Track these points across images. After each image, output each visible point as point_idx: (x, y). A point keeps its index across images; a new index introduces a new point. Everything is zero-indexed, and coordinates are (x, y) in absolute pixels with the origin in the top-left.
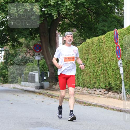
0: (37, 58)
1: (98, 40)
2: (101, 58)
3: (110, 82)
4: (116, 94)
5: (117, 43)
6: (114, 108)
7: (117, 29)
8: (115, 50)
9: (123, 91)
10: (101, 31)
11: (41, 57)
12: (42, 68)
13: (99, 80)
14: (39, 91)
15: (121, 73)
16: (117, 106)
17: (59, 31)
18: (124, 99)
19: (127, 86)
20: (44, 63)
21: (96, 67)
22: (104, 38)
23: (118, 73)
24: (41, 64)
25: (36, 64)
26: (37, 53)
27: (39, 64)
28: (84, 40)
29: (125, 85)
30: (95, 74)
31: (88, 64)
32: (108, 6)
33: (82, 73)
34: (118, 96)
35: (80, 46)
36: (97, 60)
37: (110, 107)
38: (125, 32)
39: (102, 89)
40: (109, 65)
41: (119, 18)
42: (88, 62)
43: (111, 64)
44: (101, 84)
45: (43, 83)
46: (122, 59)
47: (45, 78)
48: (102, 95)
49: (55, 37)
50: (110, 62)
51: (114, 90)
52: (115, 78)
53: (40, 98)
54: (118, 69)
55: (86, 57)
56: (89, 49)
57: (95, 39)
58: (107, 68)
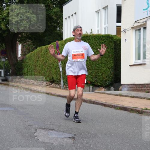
0: (3, 60)
1: (45, 48)
2: (47, 60)
3: (53, 77)
4: (57, 85)
5: (58, 50)
6: (55, 94)
7: (58, 41)
9: (62, 83)
10: (47, 42)
11: (6, 59)
12: (6, 67)
13: (46, 75)
14: (4, 82)
15: (60, 71)
16: (57, 93)
17: (19, 41)
18: (62, 89)
20: (8, 63)
21: (44, 66)
23: (58, 71)
24: (6, 64)
25: (2, 64)
26: (3, 56)
27: (4, 64)
28: (36, 48)
29: (63, 79)
30: (43, 71)
31: (38, 64)
32: (53, 25)
33: (34, 70)
34: (59, 86)
35: (33, 52)
36: (45, 61)
37: (52, 94)
38: (63, 43)
39: (48, 82)
40: (53, 65)
41: (60, 34)
43: (54, 65)
44: (47, 78)
45: (6, 77)
46: (61, 62)
47: (8, 74)
48: (47, 85)
49: (16, 45)
50: (53, 63)
51: (55, 82)
52: (57, 74)
53: (4, 87)
54: (59, 68)
55: (37, 59)
56: (39, 54)
57: (43, 47)
58: (51, 67)
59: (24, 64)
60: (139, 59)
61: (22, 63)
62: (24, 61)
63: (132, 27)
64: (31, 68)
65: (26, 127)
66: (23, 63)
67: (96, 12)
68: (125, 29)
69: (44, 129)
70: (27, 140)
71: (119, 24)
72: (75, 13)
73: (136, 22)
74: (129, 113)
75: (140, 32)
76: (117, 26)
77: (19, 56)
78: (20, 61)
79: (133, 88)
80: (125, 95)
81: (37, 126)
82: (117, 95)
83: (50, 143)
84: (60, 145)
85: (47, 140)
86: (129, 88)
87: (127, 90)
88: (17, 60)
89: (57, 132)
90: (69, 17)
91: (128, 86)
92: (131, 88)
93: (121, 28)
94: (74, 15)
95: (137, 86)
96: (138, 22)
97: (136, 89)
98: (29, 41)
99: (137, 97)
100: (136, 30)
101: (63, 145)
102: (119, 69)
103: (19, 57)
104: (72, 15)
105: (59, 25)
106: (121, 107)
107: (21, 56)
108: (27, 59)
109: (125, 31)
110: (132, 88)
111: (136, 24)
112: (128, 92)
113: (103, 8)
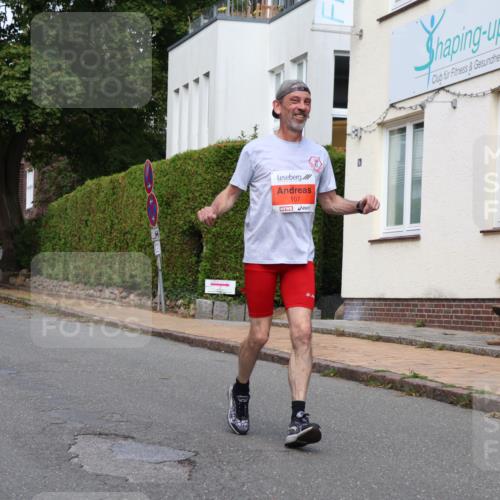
1: (111, 181)
2: (117, 221)
5: (149, 191)
7: (152, 161)
8: (146, 206)
9: (160, 291)
10: (117, 163)
15: (157, 254)
17: (28, 160)
18: (161, 310)
19: (168, 283)
21: (104, 240)
22: (123, 178)
28: (81, 182)
29: (164, 280)
31: (87, 232)
35: (72, 194)
36: (108, 224)
38: (167, 168)
40: (133, 236)
41: (157, 139)
42: (88, 229)
43: (136, 235)
46: (160, 226)
49: (19, 172)
50: (134, 231)
54: (151, 245)
55: (84, 218)
56: (91, 201)
57: (105, 180)
58: (128, 244)
59: (42, 232)
60: (399, 221)
61: (37, 230)
62: (44, 222)
63: (380, 121)
64: (65, 244)
65: (44, 429)
66: (40, 227)
67: (272, 72)
68: (358, 126)
69: (100, 434)
70: (47, 467)
71: (340, 112)
72: (207, 75)
73: (392, 106)
74: (362, 386)
75: (404, 138)
76: (335, 119)
77: (29, 205)
78: (31, 221)
79: (377, 310)
80: (353, 331)
81: (80, 426)
82: (329, 332)
83: (118, 478)
84: (149, 484)
85: (108, 470)
86: (366, 309)
87: (359, 316)
88: (21, 218)
89: (140, 446)
90: (186, 86)
91: (363, 304)
92: (371, 310)
93: (346, 125)
94: (202, 79)
95: (390, 305)
96: (398, 106)
97: (387, 315)
98: (61, 158)
99: (388, 340)
100: (392, 133)
101: (158, 485)
102: (336, 252)
103: (29, 210)
104: (197, 81)
105: (154, 110)
106: (339, 368)
107: (35, 206)
108: (53, 216)
109: (358, 133)
110: (375, 310)
111: (393, 114)
112: (362, 324)
113: (294, 61)
